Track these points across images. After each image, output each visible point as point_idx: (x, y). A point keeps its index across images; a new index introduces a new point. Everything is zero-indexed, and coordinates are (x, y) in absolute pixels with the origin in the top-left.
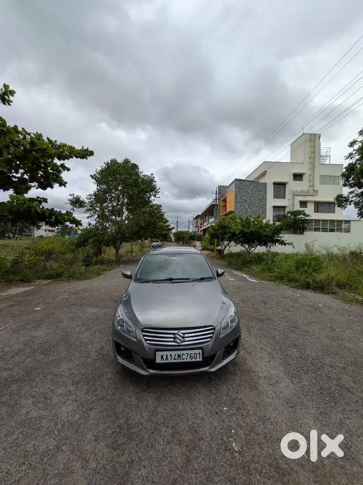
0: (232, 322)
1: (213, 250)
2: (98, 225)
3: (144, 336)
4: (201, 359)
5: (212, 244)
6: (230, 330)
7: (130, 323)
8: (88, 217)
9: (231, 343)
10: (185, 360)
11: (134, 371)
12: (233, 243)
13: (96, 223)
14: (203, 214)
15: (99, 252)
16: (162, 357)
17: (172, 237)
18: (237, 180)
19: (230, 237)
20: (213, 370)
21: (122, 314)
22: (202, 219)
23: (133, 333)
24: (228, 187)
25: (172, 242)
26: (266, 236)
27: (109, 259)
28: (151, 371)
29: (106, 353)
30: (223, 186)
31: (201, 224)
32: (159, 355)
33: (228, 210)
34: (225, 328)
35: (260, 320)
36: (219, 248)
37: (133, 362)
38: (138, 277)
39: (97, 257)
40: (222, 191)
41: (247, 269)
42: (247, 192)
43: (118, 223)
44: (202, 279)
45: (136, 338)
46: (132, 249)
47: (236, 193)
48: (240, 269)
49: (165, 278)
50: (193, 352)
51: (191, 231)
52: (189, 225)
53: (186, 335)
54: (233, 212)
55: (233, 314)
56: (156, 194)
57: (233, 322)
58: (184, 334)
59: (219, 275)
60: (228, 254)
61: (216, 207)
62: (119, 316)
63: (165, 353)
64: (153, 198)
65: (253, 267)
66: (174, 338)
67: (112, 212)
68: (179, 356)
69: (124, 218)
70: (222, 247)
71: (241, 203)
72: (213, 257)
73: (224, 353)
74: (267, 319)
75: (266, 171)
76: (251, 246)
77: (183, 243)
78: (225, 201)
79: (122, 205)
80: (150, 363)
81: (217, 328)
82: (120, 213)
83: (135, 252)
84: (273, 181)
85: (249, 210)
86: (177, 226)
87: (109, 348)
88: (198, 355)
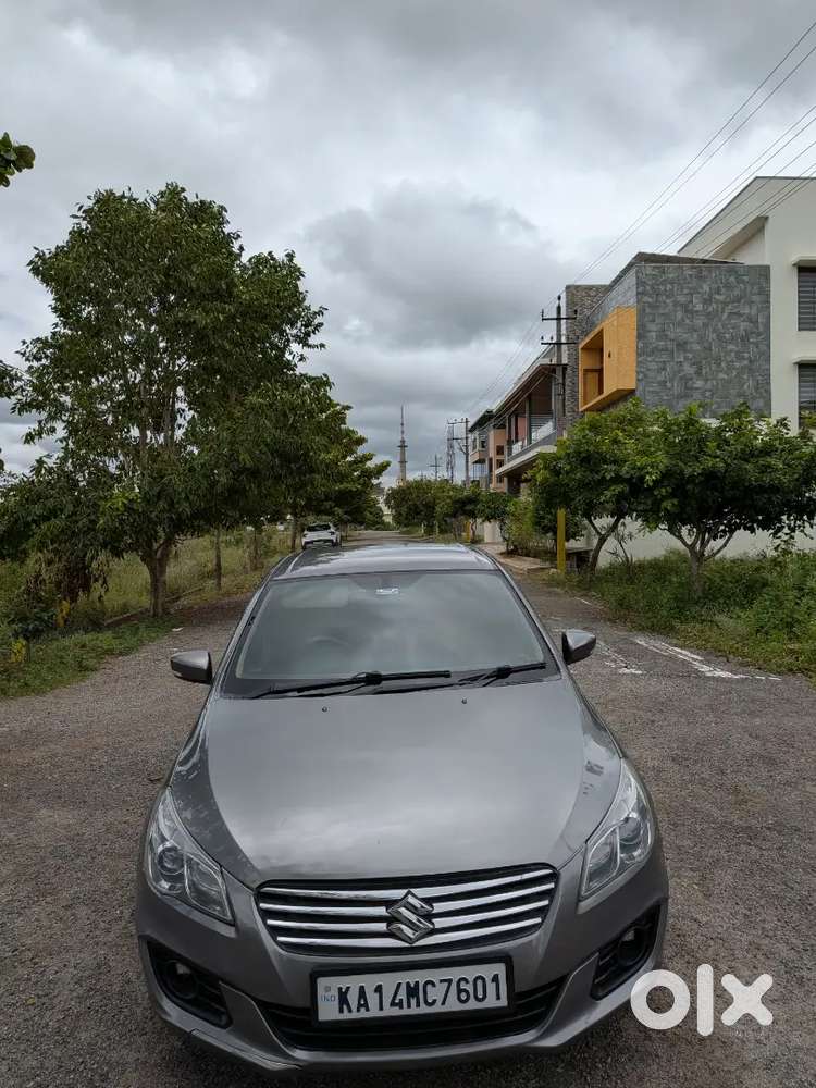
0: (628, 846)
1: (550, 555)
2: (69, 466)
3: (266, 914)
4: (504, 1002)
5: (546, 530)
6: (621, 880)
7: (207, 864)
8: (29, 438)
9: (626, 931)
10: (437, 1008)
11: (230, 1055)
12: (631, 524)
13: (63, 460)
14: (506, 406)
15: (78, 578)
16: (343, 998)
17: (382, 505)
18: (643, 258)
19: (620, 498)
20: (554, 1041)
21: (174, 830)
22: (503, 426)
23: (222, 906)
24: (609, 289)
25: (386, 527)
26: (774, 489)
27: (125, 607)
28: (301, 1054)
29: (117, 988)
30: (590, 288)
31: (500, 450)
32: (328, 989)
33: (609, 389)
34: (600, 872)
35: (751, 835)
36: (576, 544)
37: (224, 1019)
38: (239, 673)
39: (74, 600)
40: (581, 305)
41: (693, 628)
42: (688, 310)
43: (154, 454)
44: (502, 674)
45: (233, 924)
46: (219, 565)
47: (641, 313)
48: (663, 629)
49: (349, 676)
50: (471, 972)
51: (459, 478)
52: (451, 455)
53: (439, 907)
54: (632, 392)
55: (634, 815)
56: (308, 335)
57: (636, 847)
58: (429, 901)
59: (570, 655)
60: (612, 566)
61: (559, 376)
62: (164, 839)
63: (353, 983)
64: (295, 347)
65: (718, 618)
66: (390, 920)
67: (128, 412)
68: (412, 991)
69: (179, 433)
70: (588, 543)
71: (664, 358)
72: (553, 582)
73: (596, 977)
74: (778, 828)
75: (767, 218)
76: (709, 530)
77: (430, 530)
78: (596, 348)
79: (170, 381)
80: (297, 1023)
81: (565, 876)
82: (161, 417)
83: (233, 572)
84: (794, 258)
85: (699, 383)
86: (403, 462)
87: (130, 966)
88: (491, 987)
